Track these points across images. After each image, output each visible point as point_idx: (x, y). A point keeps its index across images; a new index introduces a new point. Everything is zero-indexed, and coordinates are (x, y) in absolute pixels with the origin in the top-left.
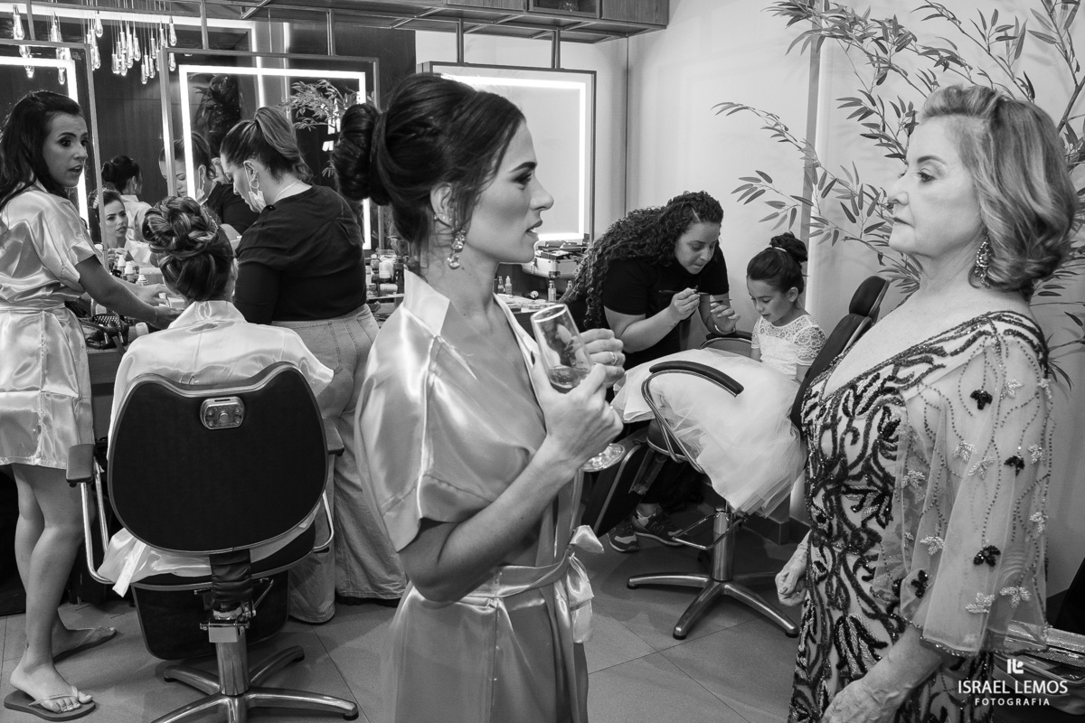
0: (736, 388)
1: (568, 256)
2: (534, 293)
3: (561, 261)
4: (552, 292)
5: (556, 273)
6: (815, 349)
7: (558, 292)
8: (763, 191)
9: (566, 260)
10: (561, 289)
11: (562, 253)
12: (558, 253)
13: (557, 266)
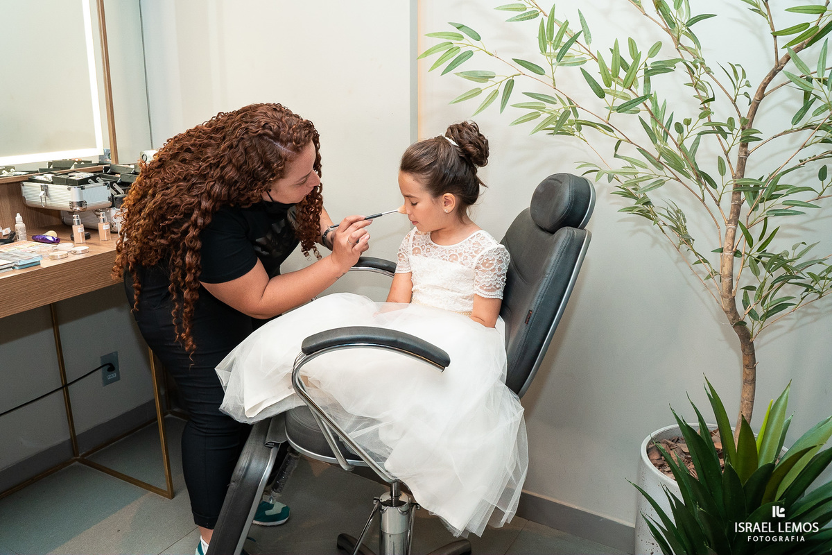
0: (441, 361)
1: (94, 179)
2: (51, 235)
3: (86, 186)
4: (78, 230)
5: (80, 204)
6: (500, 276)
7: (86, 229)
8: (471, 53)
9: (92, 184)
10: (91, 223)
11: (85, 175)
12: (79, 176)
13: (81, 195)
